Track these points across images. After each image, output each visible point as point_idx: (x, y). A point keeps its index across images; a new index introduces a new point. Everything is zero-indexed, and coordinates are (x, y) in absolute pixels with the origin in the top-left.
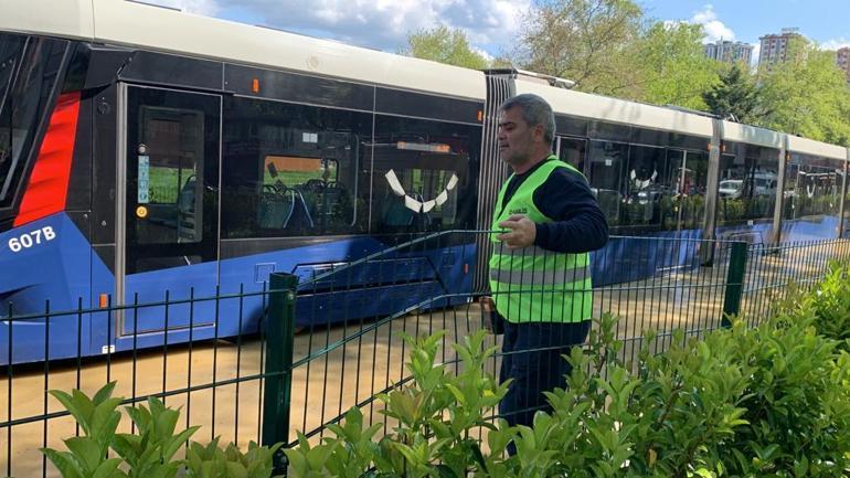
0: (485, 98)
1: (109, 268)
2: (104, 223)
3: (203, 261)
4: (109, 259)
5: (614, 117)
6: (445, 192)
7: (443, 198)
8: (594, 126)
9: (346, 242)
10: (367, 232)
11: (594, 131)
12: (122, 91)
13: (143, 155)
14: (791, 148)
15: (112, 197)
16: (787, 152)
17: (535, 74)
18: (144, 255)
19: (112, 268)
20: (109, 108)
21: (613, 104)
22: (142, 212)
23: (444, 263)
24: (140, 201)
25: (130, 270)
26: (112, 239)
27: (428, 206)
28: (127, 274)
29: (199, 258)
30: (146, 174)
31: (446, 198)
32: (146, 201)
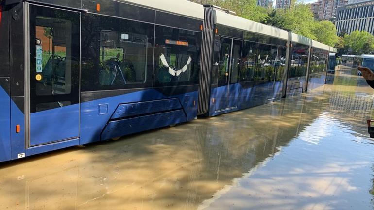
0: (203, 19)
1: (21, 110)
2: (17, 84)
3: (72, 104)
4: (21, 105)
5: (253, 30)
6: (186, 65)
7: (185, 68)
8: (246, 34)
9: (142, 91)
10: (152, 87)
11: (246, 36)
12: (26, 6)
13: (39, 45)
14: (314, 45)
15: (22, 69)
16: (311, 47)
17: (220, 8)
18: (40, 101)
19: (23, 109)
20: (19, 17)
21: (253, 24)
22: (39, 77)
23: (185, 101)
24: (38, 71)
25: (33, 110)
26: (23, 93)
27: (179, 73)
28: (31, 113)
29: (70, 102)
30: (41, 56)
31: (186, 69)
32: (41, 71)
